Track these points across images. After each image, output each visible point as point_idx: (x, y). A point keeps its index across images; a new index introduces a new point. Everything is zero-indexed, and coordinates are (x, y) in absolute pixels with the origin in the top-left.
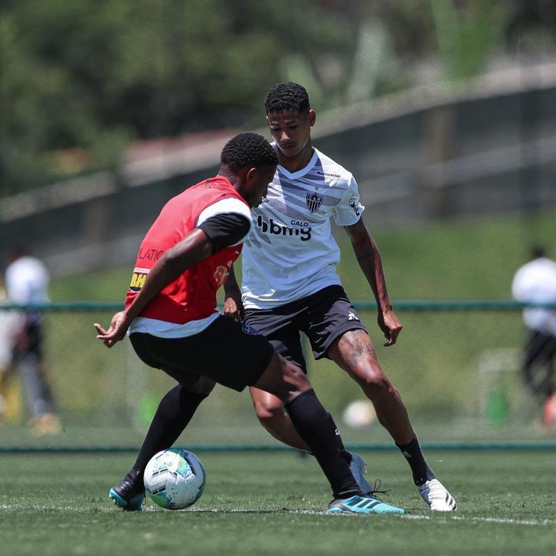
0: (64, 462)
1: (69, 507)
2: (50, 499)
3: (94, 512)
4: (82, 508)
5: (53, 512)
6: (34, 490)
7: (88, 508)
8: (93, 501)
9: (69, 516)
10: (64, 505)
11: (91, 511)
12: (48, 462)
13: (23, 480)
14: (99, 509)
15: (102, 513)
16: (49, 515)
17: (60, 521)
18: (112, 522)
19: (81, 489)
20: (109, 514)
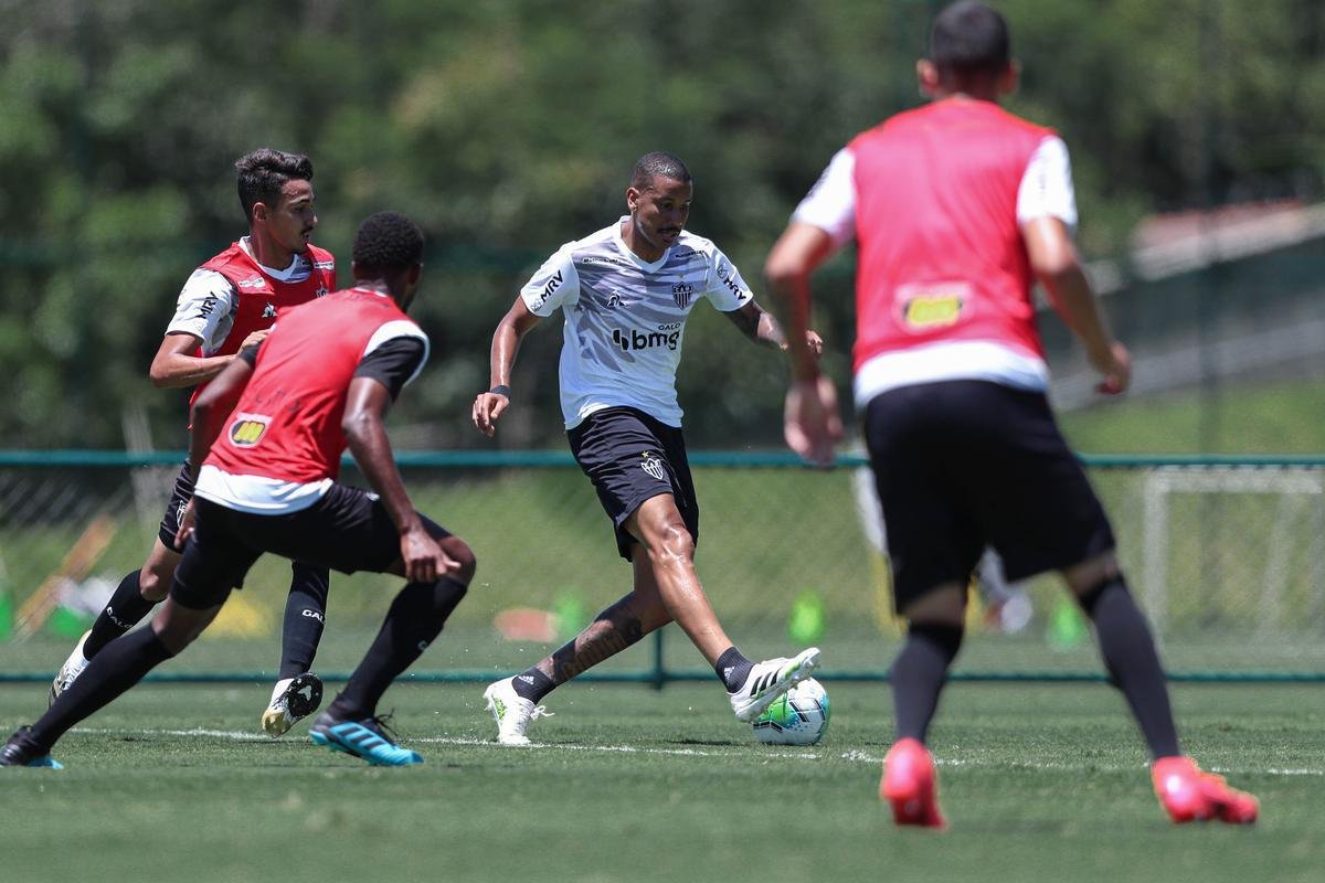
0: (1045, 694)
1: (1052, 764)
2: (1023, 751)
3: (1089, 770)
4: (1071, 766)
5: (1028, 772)
6: (999, 738)
7: (1081, 766)
8: (1089, 755)
9: (1052, 778)
10: (1045, 760)
11: (1085, 769)
12: (1019, 696)
13: (982, 722)
14: (1097, 767)
15: (1102, 774)
16: (1021, 777)
17: (1038, 785)
18: (1118, 787)
19: (1070, 738)
20: (1112, 775)
